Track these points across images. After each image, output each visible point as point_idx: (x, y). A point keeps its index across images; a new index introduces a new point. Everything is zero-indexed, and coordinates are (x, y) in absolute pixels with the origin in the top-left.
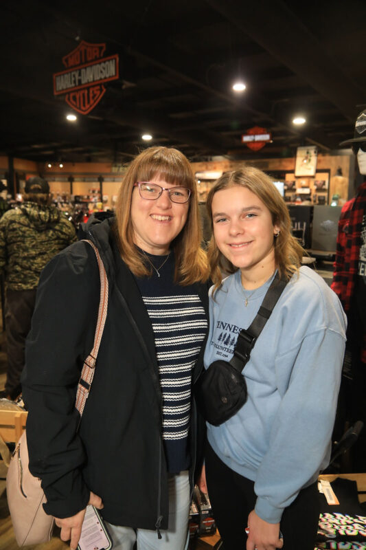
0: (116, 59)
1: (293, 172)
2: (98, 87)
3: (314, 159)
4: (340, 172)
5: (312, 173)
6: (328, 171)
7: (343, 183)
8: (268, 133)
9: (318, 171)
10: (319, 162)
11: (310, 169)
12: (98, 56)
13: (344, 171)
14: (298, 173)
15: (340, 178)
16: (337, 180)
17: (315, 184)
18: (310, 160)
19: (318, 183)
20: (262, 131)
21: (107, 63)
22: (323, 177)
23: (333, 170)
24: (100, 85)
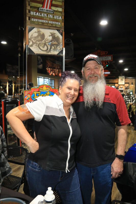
0: (111, 56)
1: (118, 83)
2: (105, 62)
3: (124, 80)
4: (132, 84)
5: (124, 84)
6: (128, 83)
7: (133, 87)
8: (109, 72)
9: (125, 83)
10: (125, 80)
11: (123, 83)
12: (105, 54)
13: (133, 83)
14: (119, 84)
15: (132, 85)
16: (131, 86)
17: (125, 87)
18: (123, 80)
19: (126, 87)
20: (107, 71)
21: (108, 57)
22: (127, 85)
23: (130, 83)
24: (106, 62)
